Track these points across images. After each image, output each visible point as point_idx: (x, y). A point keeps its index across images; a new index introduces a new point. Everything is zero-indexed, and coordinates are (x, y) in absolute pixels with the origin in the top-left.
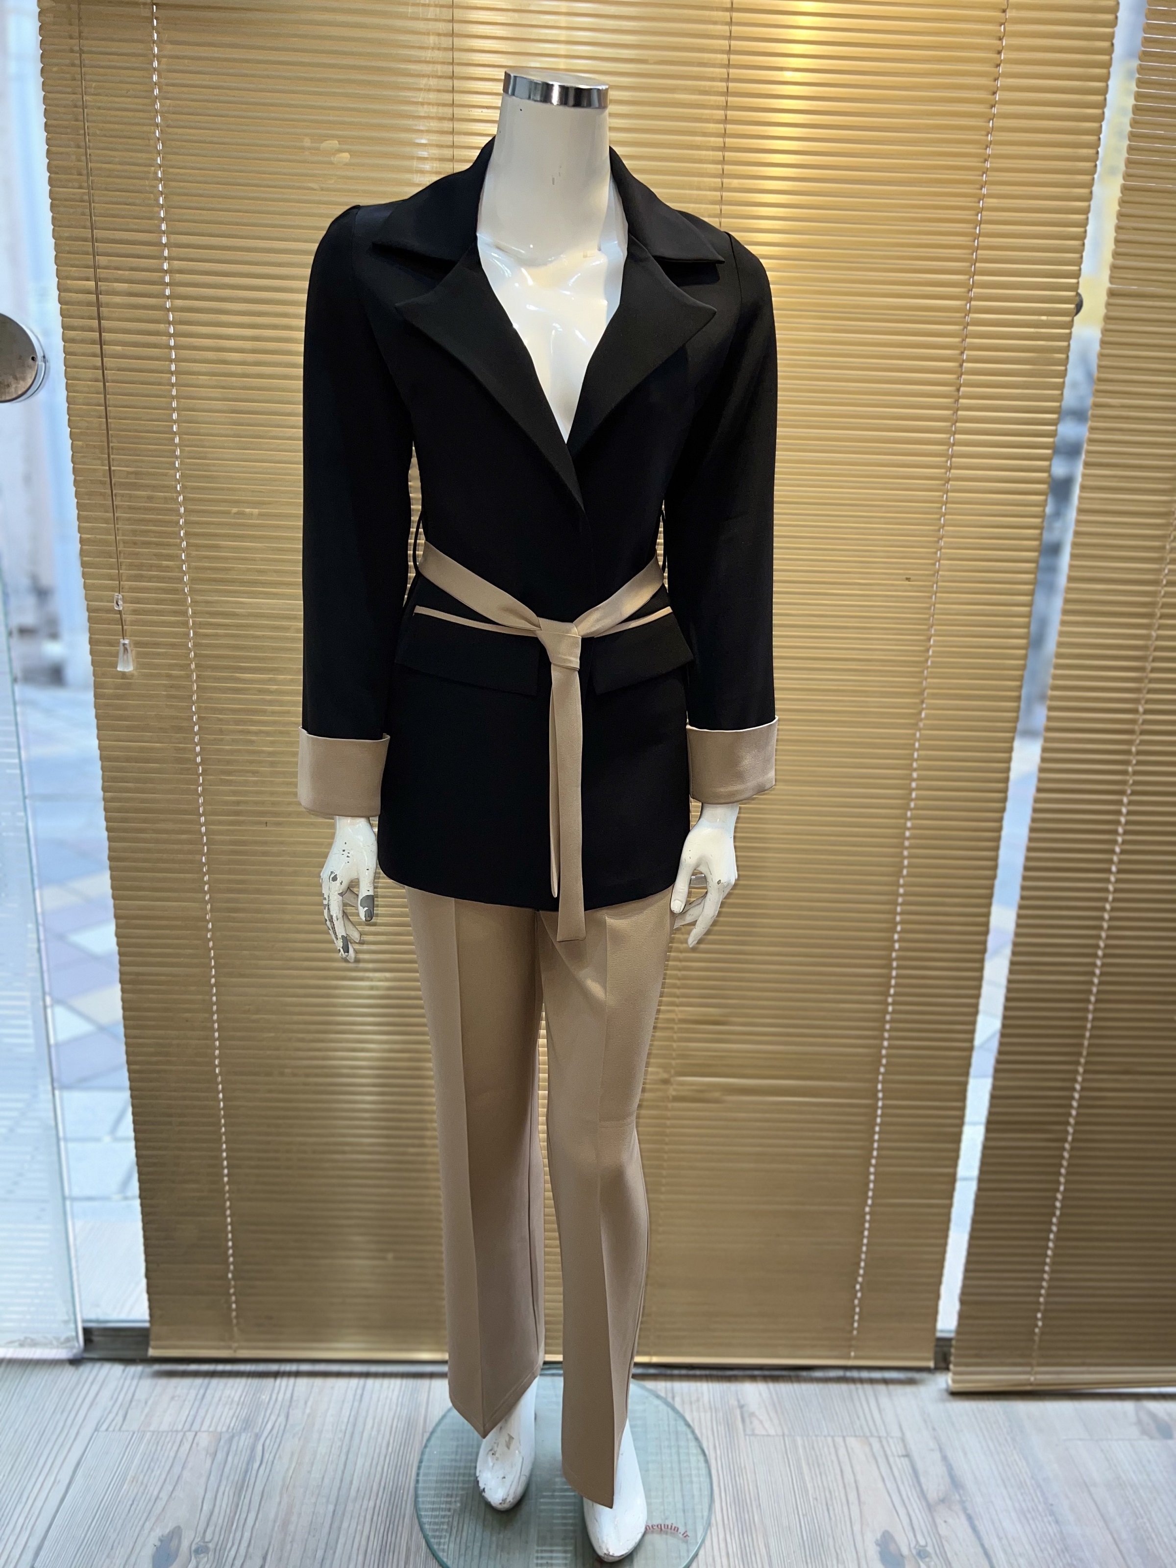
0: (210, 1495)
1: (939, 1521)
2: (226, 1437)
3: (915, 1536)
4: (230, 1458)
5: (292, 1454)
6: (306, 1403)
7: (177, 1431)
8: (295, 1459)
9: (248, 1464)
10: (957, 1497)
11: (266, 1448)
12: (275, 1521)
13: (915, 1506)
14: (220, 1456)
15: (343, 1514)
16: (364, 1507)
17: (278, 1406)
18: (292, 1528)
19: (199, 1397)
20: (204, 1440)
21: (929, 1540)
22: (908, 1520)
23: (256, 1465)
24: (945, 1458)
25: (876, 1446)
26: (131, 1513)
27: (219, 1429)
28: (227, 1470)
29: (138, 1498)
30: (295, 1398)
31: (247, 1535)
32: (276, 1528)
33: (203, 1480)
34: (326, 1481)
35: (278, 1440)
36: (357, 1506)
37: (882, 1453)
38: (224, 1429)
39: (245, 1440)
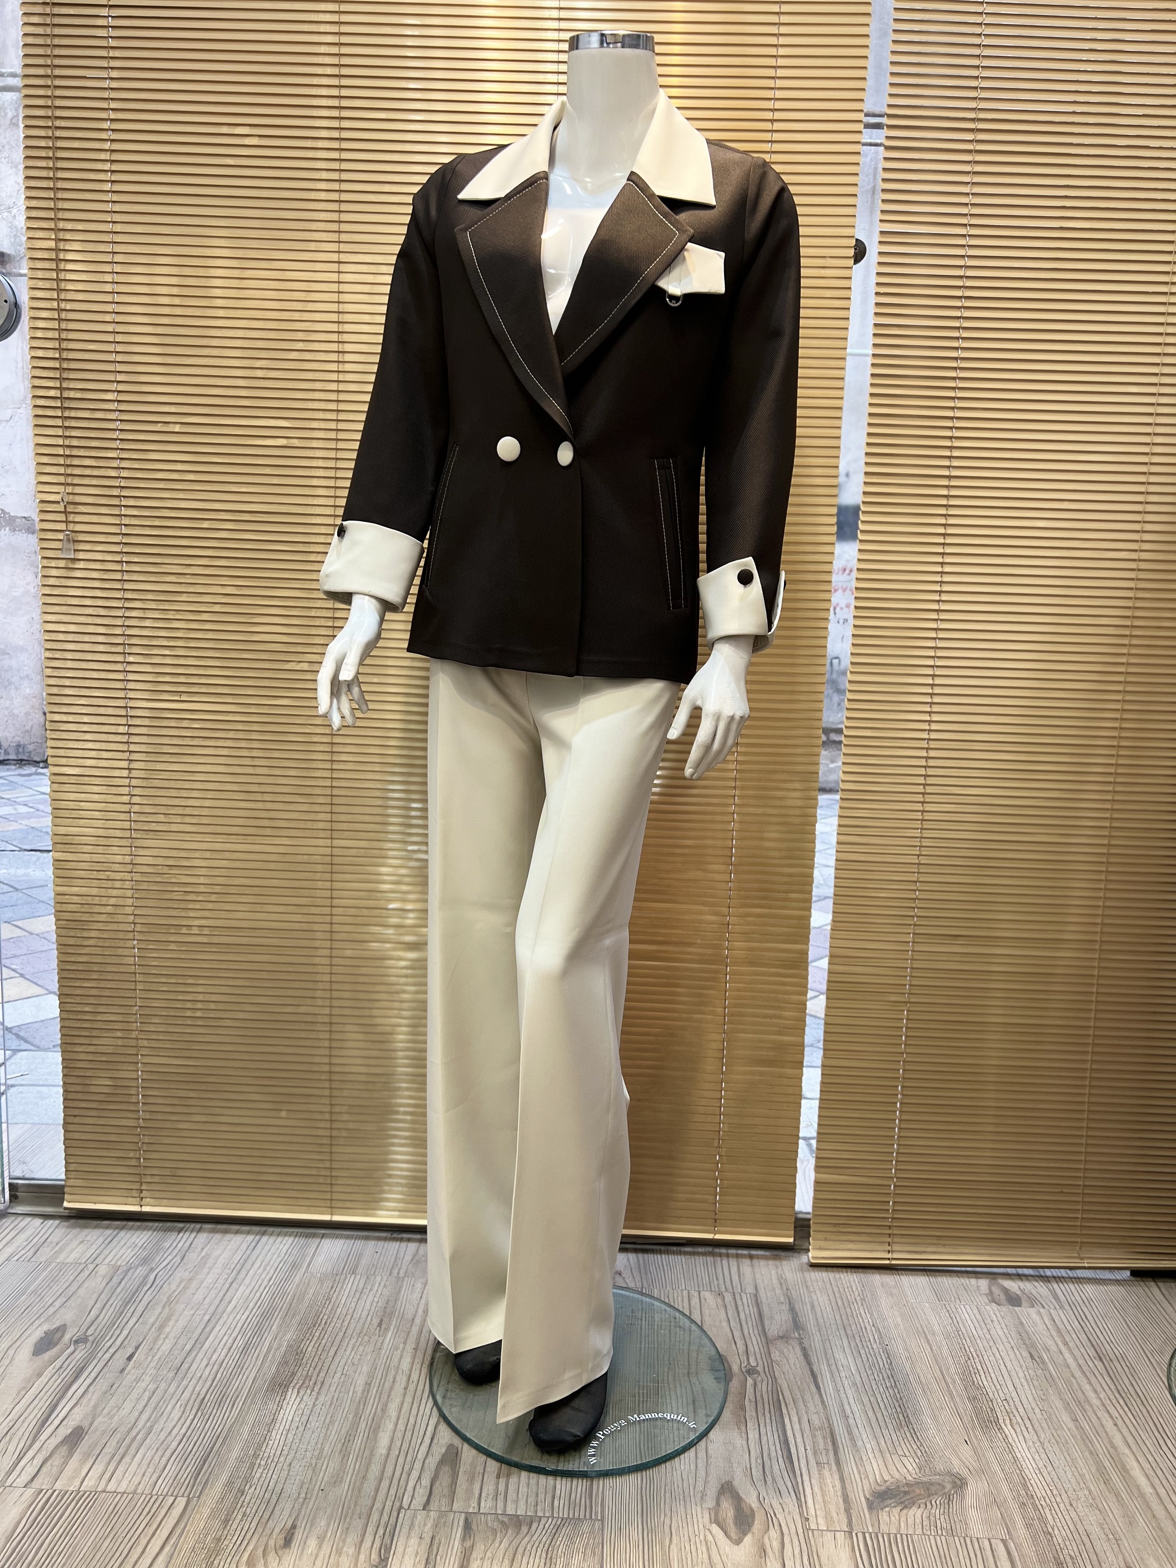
0: (98, 1305)
1: (772, 1350)
2: (125, 1268)
3: (748, 1359)
4: (123, 1283)
5: (181, 1282)
6: (202, 1249)
7: (80, 1264)
8: (182, 1285)
9: (139, 1287)
10: (796, 1334)
11: (158, 1277)
12: (153, 1325)
13: (754, 1339)
14: (115, 1280)
15: (217, 1322)
16: (238, 1318)
17: (176, 1251)
18: (167, 1330)
19: (107, 1242)
20: (103, 1270)
21: (760, 1362)
22: (745, 1348)
23: (145, 1288)
24: (792, 1310)
25: (729, 1298)
26: (24, 1314)
27: (119, 1263)
28: (119, 1290)
29: (33, 1305)
30: (193, 1246)
31: (125, 1332)
32: (153, 1329)
33: (95, 1296)
34: (207, 1300)
35: (171, 1272)
36: (232, 1317)
37: (733, 1304)
38: (124, 1263)
39: (141, 1271)
